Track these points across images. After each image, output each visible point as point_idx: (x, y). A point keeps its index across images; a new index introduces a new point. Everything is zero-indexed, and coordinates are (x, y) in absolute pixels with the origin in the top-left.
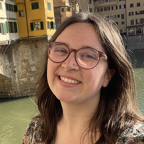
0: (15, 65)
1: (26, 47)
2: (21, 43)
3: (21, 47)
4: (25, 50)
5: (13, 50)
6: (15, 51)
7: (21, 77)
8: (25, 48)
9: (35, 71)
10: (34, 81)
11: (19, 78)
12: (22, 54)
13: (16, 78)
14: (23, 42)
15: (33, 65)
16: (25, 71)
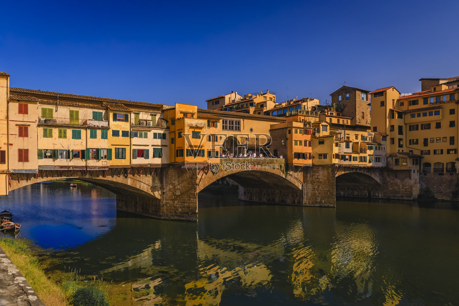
0: (164, 187)
1: (174, 171)
2: (171, 167)
3: (170, 171)
4: (173, 174)
5: (164, 173)
6: (166, 174)
7: (168, 199)
8: (173, 173)
9: (179, 195)
10: (178, 205)
11: (166, 200)
12: (171, 178)
13: (165, 200)
14: (172, 166)
15: (178, 189)
16: (171, 194)
